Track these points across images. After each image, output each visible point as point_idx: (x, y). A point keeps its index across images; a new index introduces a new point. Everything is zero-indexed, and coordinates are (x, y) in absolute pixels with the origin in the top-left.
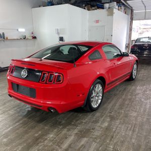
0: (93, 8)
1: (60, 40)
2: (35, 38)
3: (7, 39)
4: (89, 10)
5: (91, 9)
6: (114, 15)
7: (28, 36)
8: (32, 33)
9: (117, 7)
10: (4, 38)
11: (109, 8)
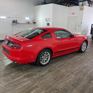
0: (72, 5)
1: (47, 25)
2: (35, 23)
3: (18, 23)
4: (69, 6)
5: (70, 6)
6: (84, 10)
7: (31, 22)
8: (33, 20)
9: (88, 4)
10: (17, 23)
11: (82, 5)
